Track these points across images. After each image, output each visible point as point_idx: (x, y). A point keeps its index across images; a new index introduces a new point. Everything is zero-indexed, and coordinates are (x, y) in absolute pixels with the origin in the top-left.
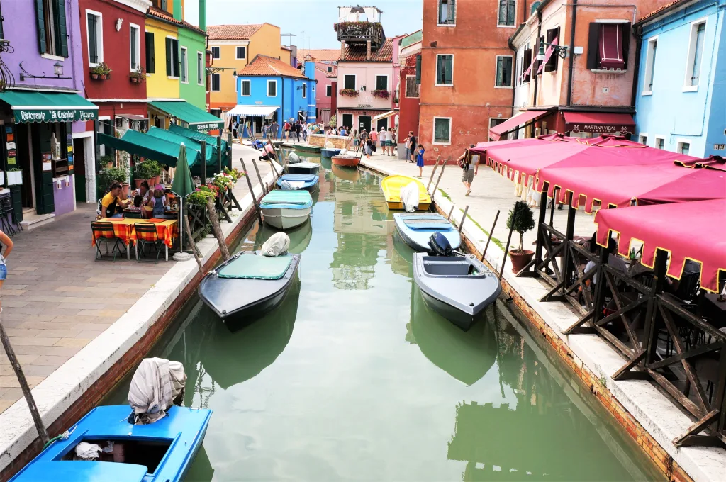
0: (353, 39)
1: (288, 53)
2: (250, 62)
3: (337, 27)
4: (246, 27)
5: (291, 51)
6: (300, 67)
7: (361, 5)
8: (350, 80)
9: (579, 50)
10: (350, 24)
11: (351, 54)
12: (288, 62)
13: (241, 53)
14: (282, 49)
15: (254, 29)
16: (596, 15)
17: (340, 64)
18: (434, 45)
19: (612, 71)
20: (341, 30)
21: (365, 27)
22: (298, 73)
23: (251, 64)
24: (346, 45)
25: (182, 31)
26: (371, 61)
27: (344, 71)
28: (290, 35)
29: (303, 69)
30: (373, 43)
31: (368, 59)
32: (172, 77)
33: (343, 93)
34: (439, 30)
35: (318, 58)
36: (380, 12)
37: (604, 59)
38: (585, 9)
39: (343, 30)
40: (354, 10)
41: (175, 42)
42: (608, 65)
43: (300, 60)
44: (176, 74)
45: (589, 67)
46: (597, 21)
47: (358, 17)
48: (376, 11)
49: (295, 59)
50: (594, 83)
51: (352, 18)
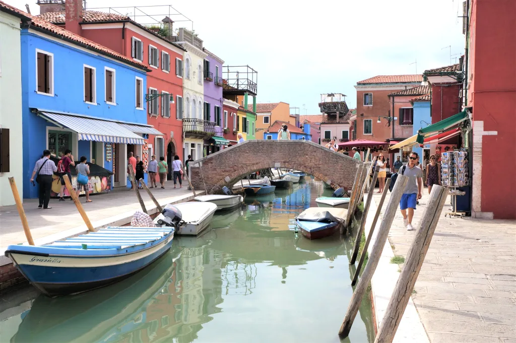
0: (329, 111)
1: (294, 119)
2: (272, 125)
3: (320, 105)
4: (269, 104)
5: (296, 117)
6: (301, 127)
7: (333, 93)
8: (328, 134)
9: (396, 118)
10: (327, 103)
11: (328, 119)
12: (294, 125)
13: (266, 120)
14: (290, 116)
15: (274, 106)
16: (402, 106)
17: (322, 125)
18: (362, 115)
19: (407, 125)
20: (322, 107)
21: (335, 104)
22: (300, 131)
23: (272, 126)
24: (326, 114)
25: (247, 114)
26: (339, 123)
27: (325, 128)
28: (296, 108)
29: (303, 128)
30: (340, 113)
31: (337, 121)
32: (244, 133)
33: (324, 141)
34: (364, 108)
35: (311, 121)
36: (343, 95)
37: (404, 121)
38: (397, 104)
39: (324, 106)
40: (329, 95)
41: (245, 119)
42: (406, 123)
43: (301, 122)
44: (245, 131)
45: (400, 124)
46: (402, 108)
47: (332, 99)
48: (341, 95)
49: (299, 122)
50: (402, 130)
51: (329, 100)
